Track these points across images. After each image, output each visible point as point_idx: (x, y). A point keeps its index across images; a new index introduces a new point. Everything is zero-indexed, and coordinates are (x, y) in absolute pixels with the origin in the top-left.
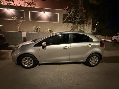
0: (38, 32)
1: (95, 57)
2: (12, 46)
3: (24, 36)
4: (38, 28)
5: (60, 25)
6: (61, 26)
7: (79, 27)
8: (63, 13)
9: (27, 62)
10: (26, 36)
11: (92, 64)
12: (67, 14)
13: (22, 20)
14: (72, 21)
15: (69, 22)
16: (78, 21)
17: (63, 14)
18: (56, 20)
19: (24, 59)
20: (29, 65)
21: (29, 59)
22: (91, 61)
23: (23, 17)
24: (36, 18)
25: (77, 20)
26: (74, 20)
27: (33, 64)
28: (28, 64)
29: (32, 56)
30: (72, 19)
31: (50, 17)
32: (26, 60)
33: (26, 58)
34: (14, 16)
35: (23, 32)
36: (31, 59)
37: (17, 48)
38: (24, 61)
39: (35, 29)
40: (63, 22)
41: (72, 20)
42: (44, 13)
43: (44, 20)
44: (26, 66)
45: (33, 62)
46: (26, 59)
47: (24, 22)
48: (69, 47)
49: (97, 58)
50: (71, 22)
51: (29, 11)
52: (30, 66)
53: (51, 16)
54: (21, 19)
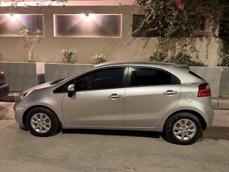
0: (72, 63)
1: (186, 121)
2: (15, 95)
3: (41, 73)
4: (71, 54)
5: (126, 43)
6: (128, 44)
7: (179, 47)
8: (132, 13)
9: (40, 123)
10: (43, 72)
11: (179, 138)
12: (143, 14)
13: (38, 37)
14: (157, 30)
15: (150, 35)
16: (171, 30)
17: (134, 15)
18: (115, 31)
19: (35, 116)
20: (44, 129)
21: (44, 117)
22: (176, 131)
23: (41, 29)
24: (69, 28)
25: (170, 28)
26: (163, 28)
27: (50, 127)
28: (41, 128)
29: (49, 111)
30: (158, 25)
31: (100, 24)
32: (39, 119)
33: (39, 115)
34: (22, 28)
35: (37, 64)
36: (47, 117)
37: (25, 94)
38: (35, 120)
39: (65, 55)
40: (133, 36)
41: (156, 28)
42: (87, 15)
43: (88, 33)
44: (38, 130)
45: (50, 124)
46: (39, 117)
47: (43, 40)
48: (120, 96)
49: (193, 124)
50: (155, 34)
51: (54, 15)
52: (45, 131)
53: (103, 22)
54: (37, 34)
